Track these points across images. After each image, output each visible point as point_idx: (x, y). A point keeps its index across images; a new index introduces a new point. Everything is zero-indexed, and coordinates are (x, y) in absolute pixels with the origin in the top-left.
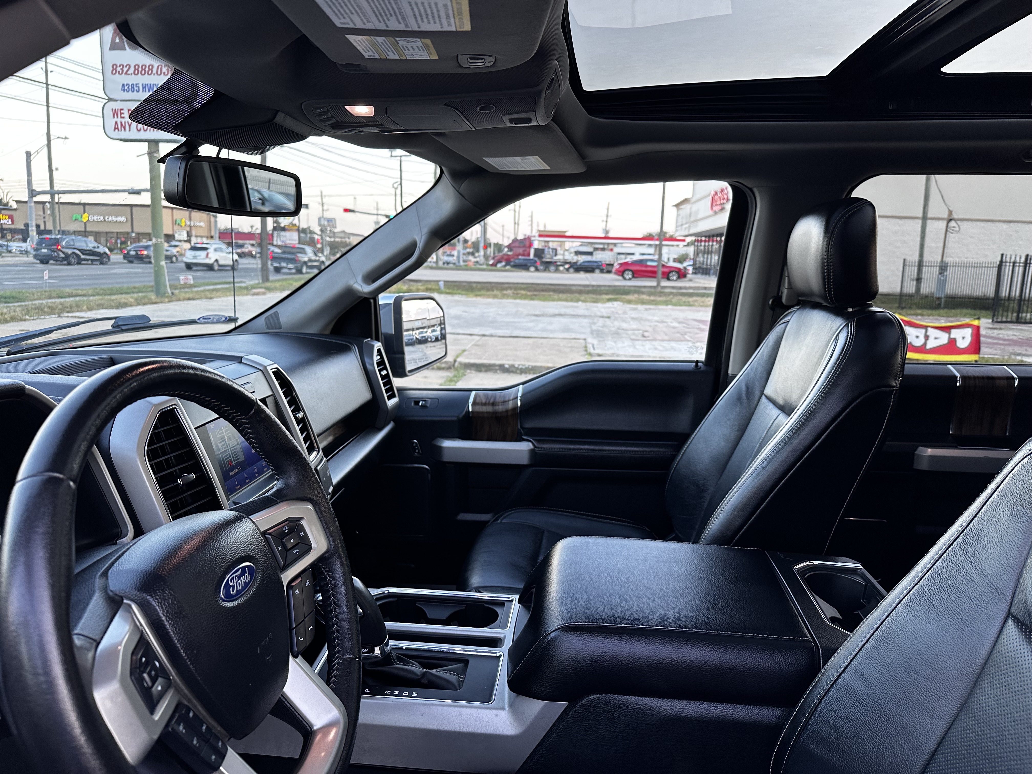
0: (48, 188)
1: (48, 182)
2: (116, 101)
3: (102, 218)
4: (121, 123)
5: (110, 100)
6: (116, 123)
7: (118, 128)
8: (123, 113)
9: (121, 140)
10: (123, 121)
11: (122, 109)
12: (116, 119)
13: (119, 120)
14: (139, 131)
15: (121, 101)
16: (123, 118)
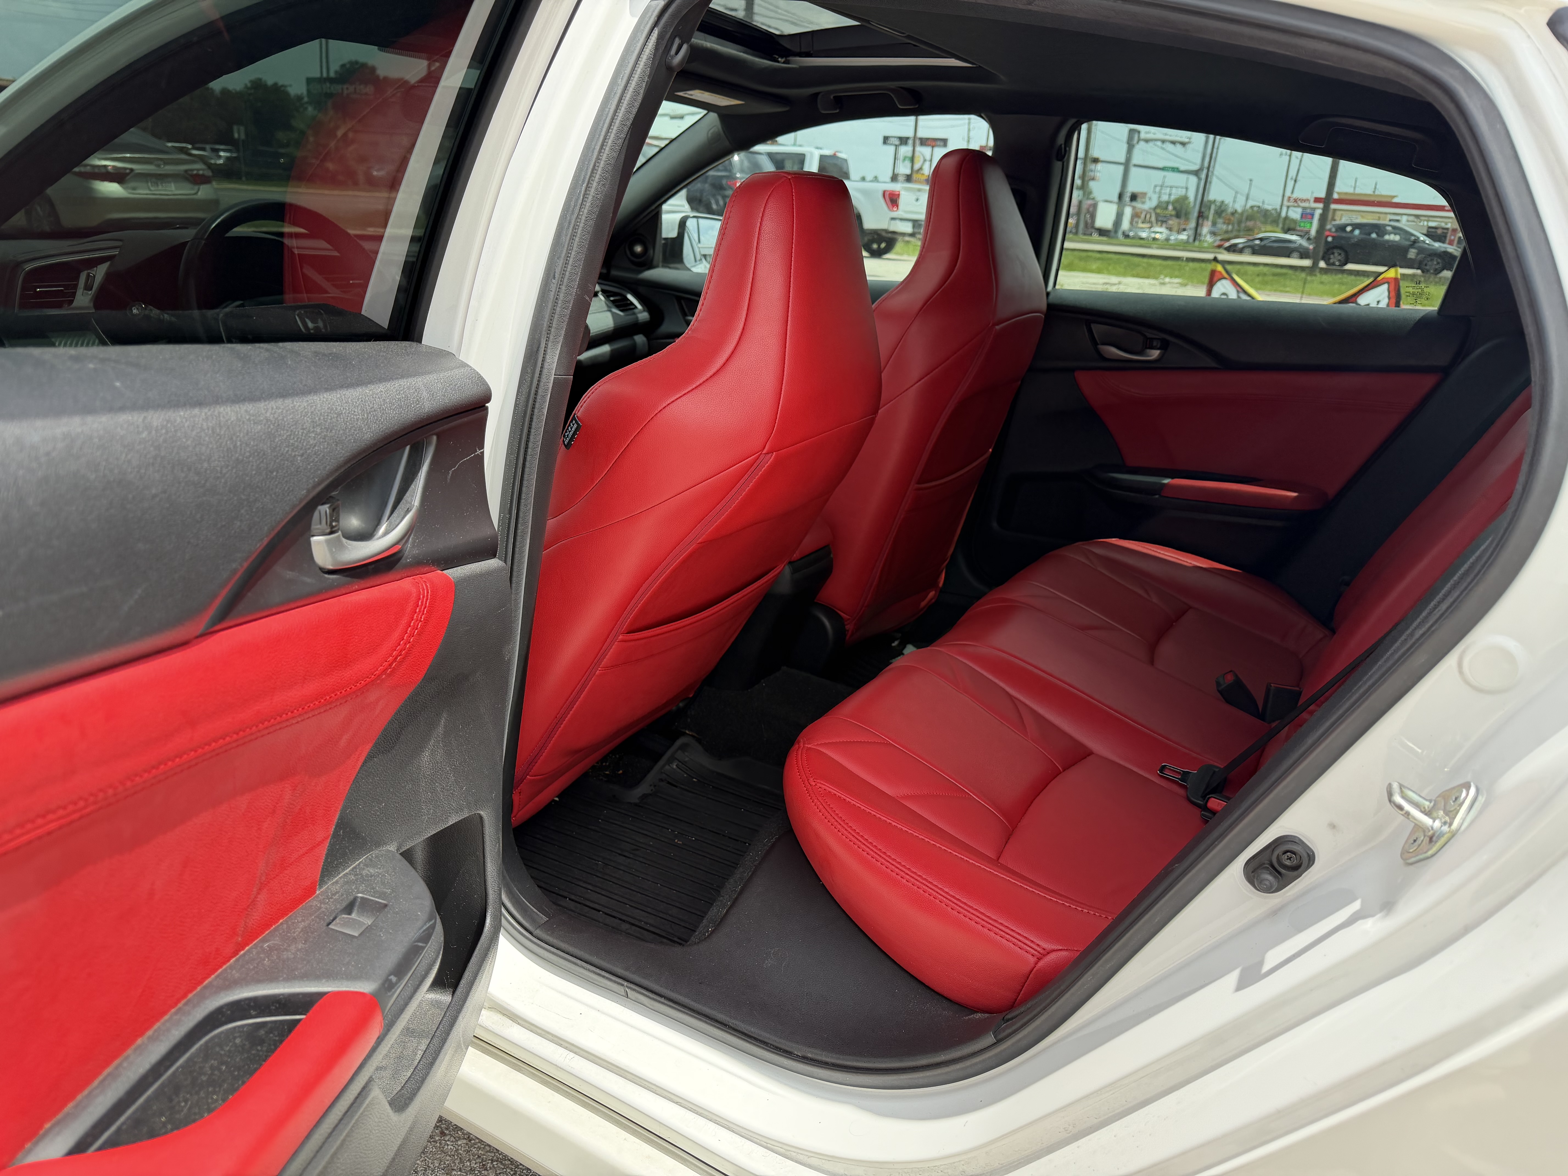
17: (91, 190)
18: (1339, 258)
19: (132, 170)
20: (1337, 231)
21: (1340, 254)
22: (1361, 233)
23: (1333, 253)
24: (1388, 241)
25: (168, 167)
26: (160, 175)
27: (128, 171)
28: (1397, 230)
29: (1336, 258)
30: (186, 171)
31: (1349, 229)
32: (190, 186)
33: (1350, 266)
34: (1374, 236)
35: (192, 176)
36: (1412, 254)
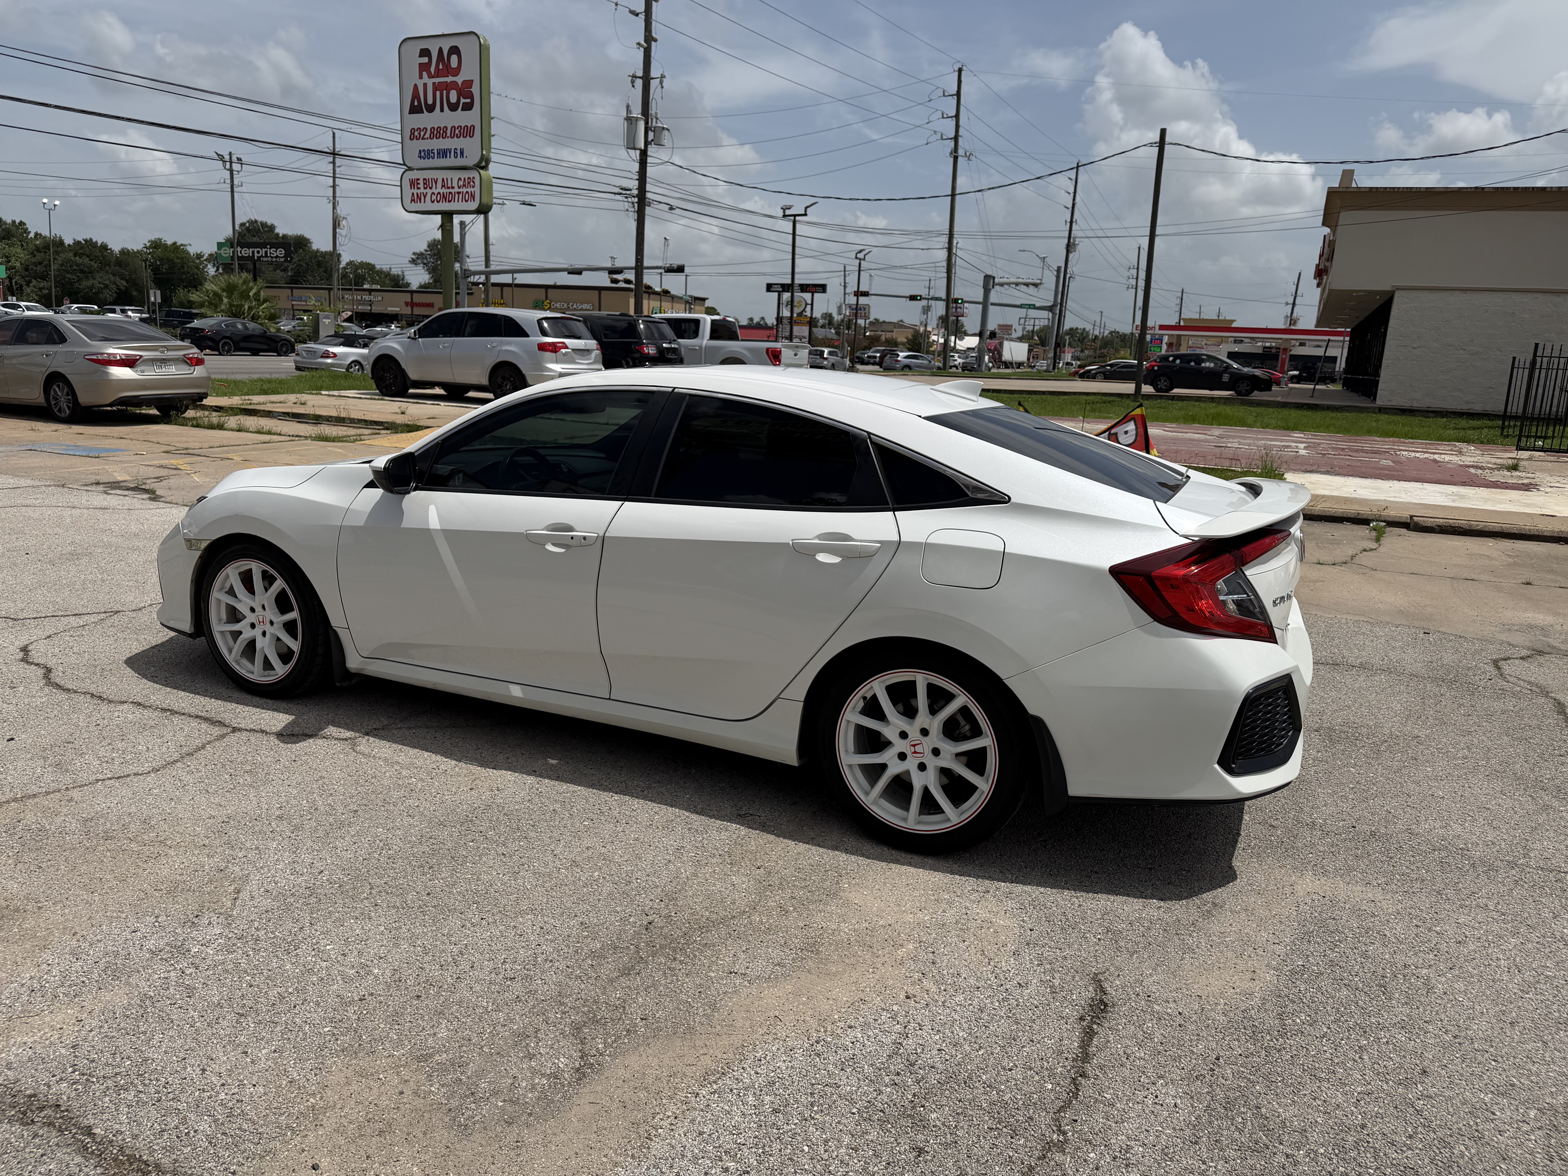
0: (482, 268)
1: (483, 259)
2: (413, 170)
3: (565, 306)
4: (417, 194)
5: (410, 169)
6: (413, 194)
7: (414, 200)
8: (419, 184)
9: (417, 212)
10: (419, 191)
11: (418, 179)
12: (413, 191)
13: (415, 191)
14: (433, 202)
15: (418, 169)
16: (418, 188)
17: (107, 374)
18: (1166, 383)
19: (141, 356)
20: (1161, 361)
21: (1165, 381)
22: (1181, 363)
23: (1160, 380)
24: (1205, 368)
25: (170, 353)
26: (164, 359)
27: (138, 357)
28: (1211, 358)
29: (1163, 384)
30: (184, 355)
31: (1171, 359)
32: (188, 367)
33: (1176, 391)
34: (1192, 364)
35: (189, 359)
36: (1226, 378)
